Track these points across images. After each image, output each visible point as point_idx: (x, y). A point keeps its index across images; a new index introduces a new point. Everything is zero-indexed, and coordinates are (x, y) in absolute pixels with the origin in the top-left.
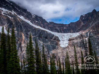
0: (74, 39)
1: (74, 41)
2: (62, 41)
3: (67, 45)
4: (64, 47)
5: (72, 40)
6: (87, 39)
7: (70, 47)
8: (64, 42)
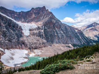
0: (33, 30)
1: (34, 31)
2: (24, 30)
3: (29, 34)
4: (27, 35)
5: (32, 30)
6: (42, 31)
7: (31, 36)
8: (26, 31)
